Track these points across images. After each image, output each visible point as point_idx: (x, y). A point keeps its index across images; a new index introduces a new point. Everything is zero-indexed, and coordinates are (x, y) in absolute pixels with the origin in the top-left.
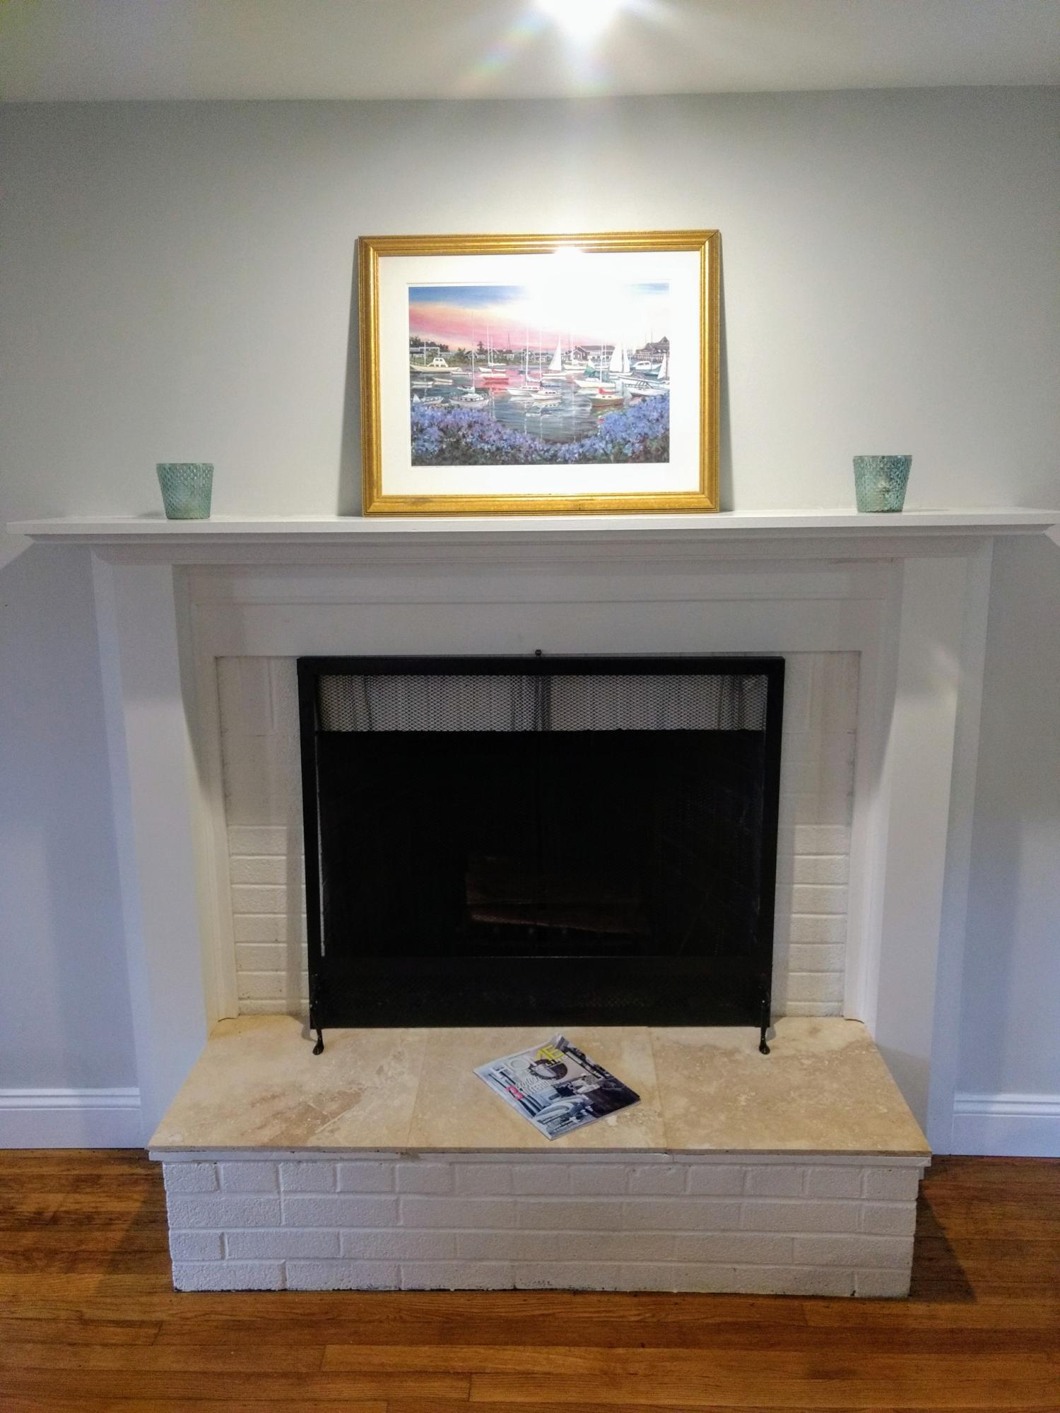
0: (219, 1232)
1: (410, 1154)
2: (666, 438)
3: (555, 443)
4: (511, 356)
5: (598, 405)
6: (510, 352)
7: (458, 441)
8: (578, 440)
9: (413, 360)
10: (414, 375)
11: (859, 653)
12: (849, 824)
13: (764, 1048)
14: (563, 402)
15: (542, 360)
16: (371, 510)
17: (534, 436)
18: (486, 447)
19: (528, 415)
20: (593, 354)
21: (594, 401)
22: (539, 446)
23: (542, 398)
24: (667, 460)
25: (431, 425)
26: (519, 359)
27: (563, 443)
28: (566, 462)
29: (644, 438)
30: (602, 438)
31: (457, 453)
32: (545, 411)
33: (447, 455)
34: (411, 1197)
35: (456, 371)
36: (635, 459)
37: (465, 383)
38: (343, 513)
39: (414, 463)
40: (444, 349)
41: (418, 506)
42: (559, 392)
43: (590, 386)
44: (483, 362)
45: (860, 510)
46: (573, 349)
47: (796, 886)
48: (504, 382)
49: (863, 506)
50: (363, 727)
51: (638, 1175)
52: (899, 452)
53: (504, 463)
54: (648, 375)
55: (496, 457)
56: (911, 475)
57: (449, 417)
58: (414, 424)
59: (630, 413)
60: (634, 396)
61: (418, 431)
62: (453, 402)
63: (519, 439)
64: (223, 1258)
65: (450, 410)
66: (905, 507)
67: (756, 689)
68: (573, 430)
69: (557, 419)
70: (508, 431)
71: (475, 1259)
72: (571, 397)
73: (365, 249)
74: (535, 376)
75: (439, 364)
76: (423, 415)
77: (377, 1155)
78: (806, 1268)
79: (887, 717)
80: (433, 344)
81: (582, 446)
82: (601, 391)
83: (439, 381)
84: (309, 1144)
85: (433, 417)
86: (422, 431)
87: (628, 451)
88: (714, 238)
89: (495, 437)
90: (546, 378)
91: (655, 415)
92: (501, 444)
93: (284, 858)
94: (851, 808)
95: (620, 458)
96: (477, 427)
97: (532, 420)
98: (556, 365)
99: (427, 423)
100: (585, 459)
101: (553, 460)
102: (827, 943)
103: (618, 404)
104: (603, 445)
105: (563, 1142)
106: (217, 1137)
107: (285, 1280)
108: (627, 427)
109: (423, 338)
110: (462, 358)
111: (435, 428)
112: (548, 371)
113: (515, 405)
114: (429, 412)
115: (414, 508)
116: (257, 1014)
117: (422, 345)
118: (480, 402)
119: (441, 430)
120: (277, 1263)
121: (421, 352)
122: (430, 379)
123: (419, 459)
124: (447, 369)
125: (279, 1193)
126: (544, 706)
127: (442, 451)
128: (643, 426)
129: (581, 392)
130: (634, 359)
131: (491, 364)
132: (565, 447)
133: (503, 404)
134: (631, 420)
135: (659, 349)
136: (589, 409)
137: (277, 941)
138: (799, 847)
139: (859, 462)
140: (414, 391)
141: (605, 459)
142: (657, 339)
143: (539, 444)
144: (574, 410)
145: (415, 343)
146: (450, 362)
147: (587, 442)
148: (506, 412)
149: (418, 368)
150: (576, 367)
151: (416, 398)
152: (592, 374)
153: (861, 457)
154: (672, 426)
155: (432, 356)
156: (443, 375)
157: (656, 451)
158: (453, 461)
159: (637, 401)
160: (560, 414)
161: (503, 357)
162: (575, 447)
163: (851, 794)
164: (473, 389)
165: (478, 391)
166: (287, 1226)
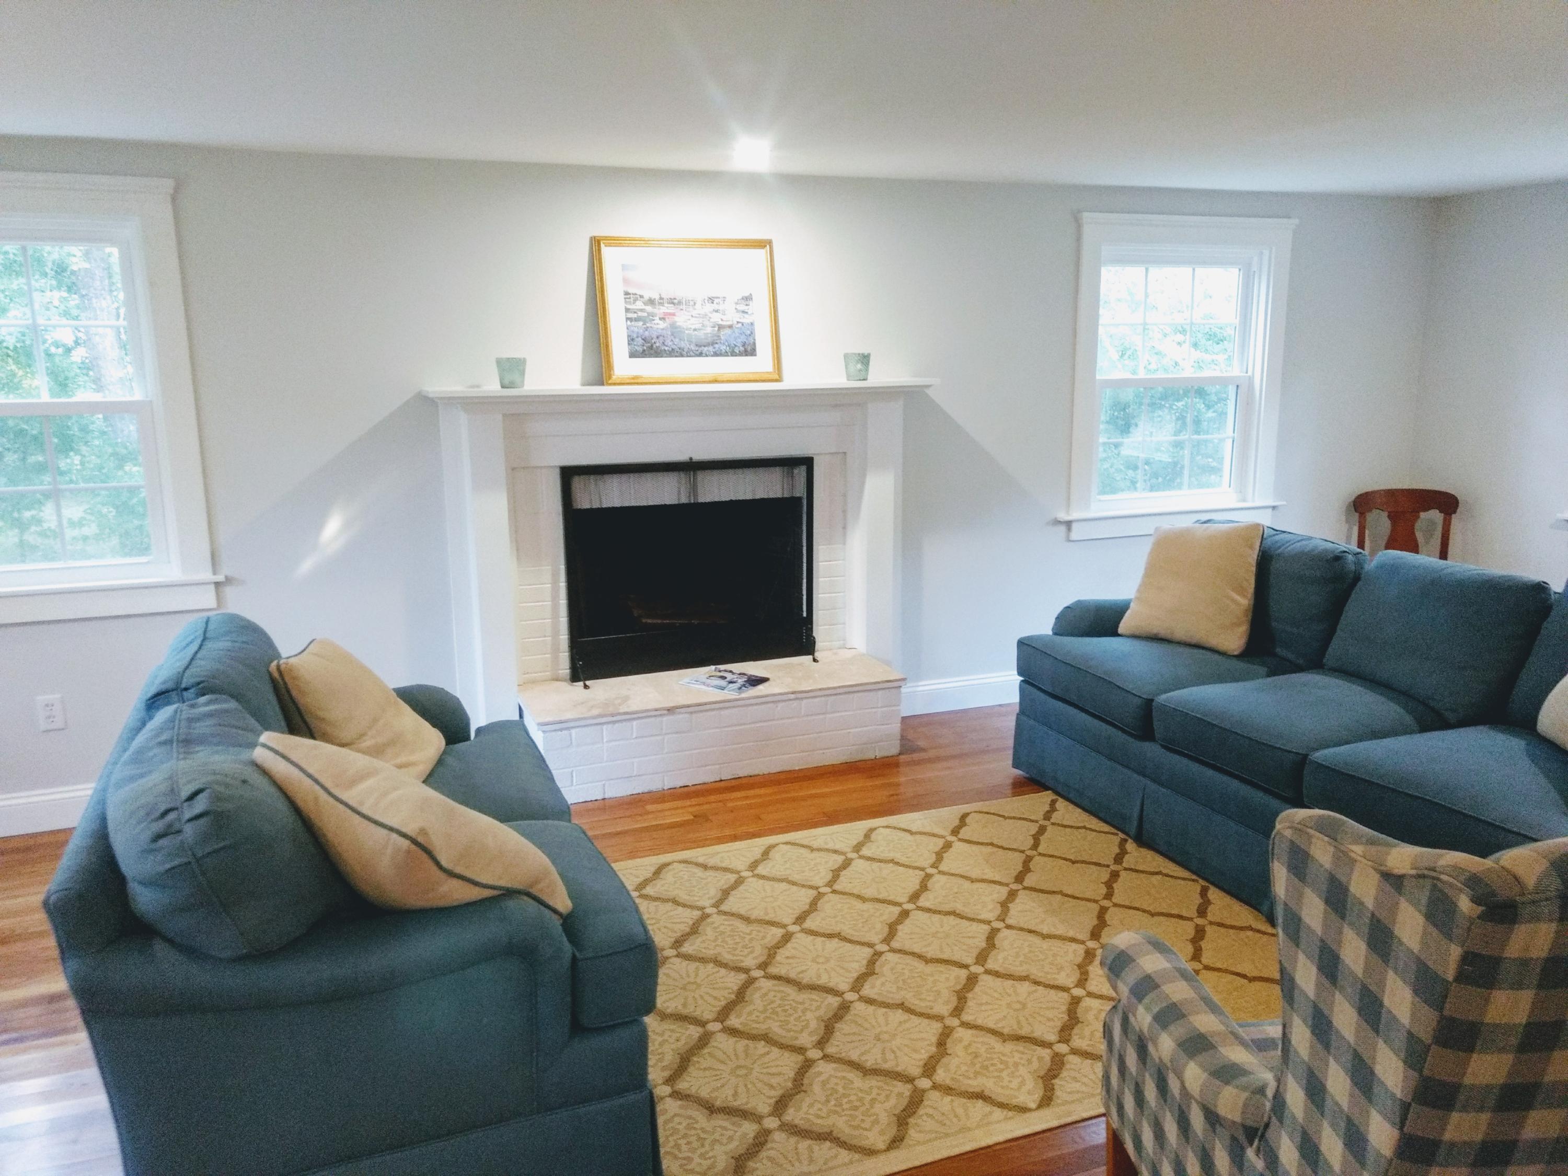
0: (570, 770)
1: (671, 710)
2: (754, 344)
3: (700, 346)
4: (676, 301)
5: (721, 327)
6: (675, 299)
7: (652, 346)
8: (712, 345)
9: (626, 302)
10: (627, 310)
11: (845, 453)
12: (844, 544)
13: (815, 660)
14: (703, 326)
15: (692, 303)
16: (610, 382)
17: (690, 342)
18: (666, 348)
19: (687, 332)
20: (716, 301)
21: (718, 325)
22: (693, 348)
23: (694, 323)
24: (755, 355)
25: (637, 337)
26: (680, 303)
27: (705, 346)
28: (707, 356)
29: (744, 345)
30: (724, 344)
31: (652, 352)
32: (695, 330)
33: (647, 352)
34: (670, 736)
35: (649, 308)
36: (740, 354)
37: (653, 315)
38: (583, 384)
39: (630, 357)
40: (641, 297)
41: (635, 381)
42: (701, 320)
43: (716, 318)
44: (661, 304)
45: (848, 380)
46: (707, 299)
47: (820, 579)
48: (674, 314)
49: (849, 378)
50: (596, 505)
51: (779, 708)
52: (866, 353)
53: (676, 356)
54: (744, 312)
55: (672, 353)
56: (871, 363)
57: (647, 332)
58: (629, 336)
59: (736, 331)
60: (738, 322)
61: (631, 340)
62: (648, 325)
63: (682, 345)
64: (572, 785)
65: (647, 329)
66: (869, 377)
67: (801, 472)
68: (710, 340)
69: (701, 334)
70: (677, 340)
71: (702, 766)
72: (706, 323)
73: (596, 244)
74: (689, 312)
75: (639, 305)
76: (633, 332)
77: (656, 713)
78: (855, 747)
79: (863, 484)
80: (636, 294)
81: (714, 348)
82: (722, 320)
83: (640, 314)
84: (621, 711)
85: (638, 333)
86: (633, 340)
87: (737, 350)
88: (770, 242)
89: (670, 343)
90: (694, 313)
91: (749, 332)
92: (674, 347)
93: (550, 585)
94: (844, 535)
95: (733, 354)
96: (661, 338)
97: (688, 334)
98: (698, 306)
99: (635, 336)
100: (716, 354)
101: (700, 355)
102: (835, 609)
103: (730, 327)
104: (725, 347)
105: (743, 695)
106: (568, 716)
107: (604, 793)
108: (735, 339)
109: (630, 291)
110: (651, 302)
111: (640, 339)
112: (695, 309)
113: (680, 327)
114: (636, 329)
115: (632, 381)
116: (534, 682)
117: (630, 294)
118: (662, 325)
119: (643, 339)
120: (600, 783)
121: (630, 298)
122: (635, 312)
123: (633, 355)
124: (644, 307)
125: (603, 743)
126: (694, 489)
127: (644, 351)
128: (743, 338)
129: (711, 320)
130: (737, 304)
131: (666, 305)
132: (706, 349)
133: (673, 326)
134: (737, 335)
135: (748, 299)
136: (716, 329)
137: (545, 636)
138: (821, 558)
139: (846, 356)
140: (627, 319)
141: (726, 354)
142: (747, 294)
143: (693, 347)
144: (709, 330)
145: (627, 293)
146: (645, 304)
147: (716, 346)
148: (675, 330)
149: (629, 307)
150: (709, 307)
151: (629, 323)
152: (717, 311)
153: (847, 354)
154: (756, 338)
155: (635, 300)
156: (642, 310)
157: (749, 351)
158: (650, 356)
159: (740, 325)
160: (702, 332)
161: (672, 301)
162: (711, 348)
163: (844, 528)
164: (657, 318)
165: (660, 319)
166: (607, 761)
